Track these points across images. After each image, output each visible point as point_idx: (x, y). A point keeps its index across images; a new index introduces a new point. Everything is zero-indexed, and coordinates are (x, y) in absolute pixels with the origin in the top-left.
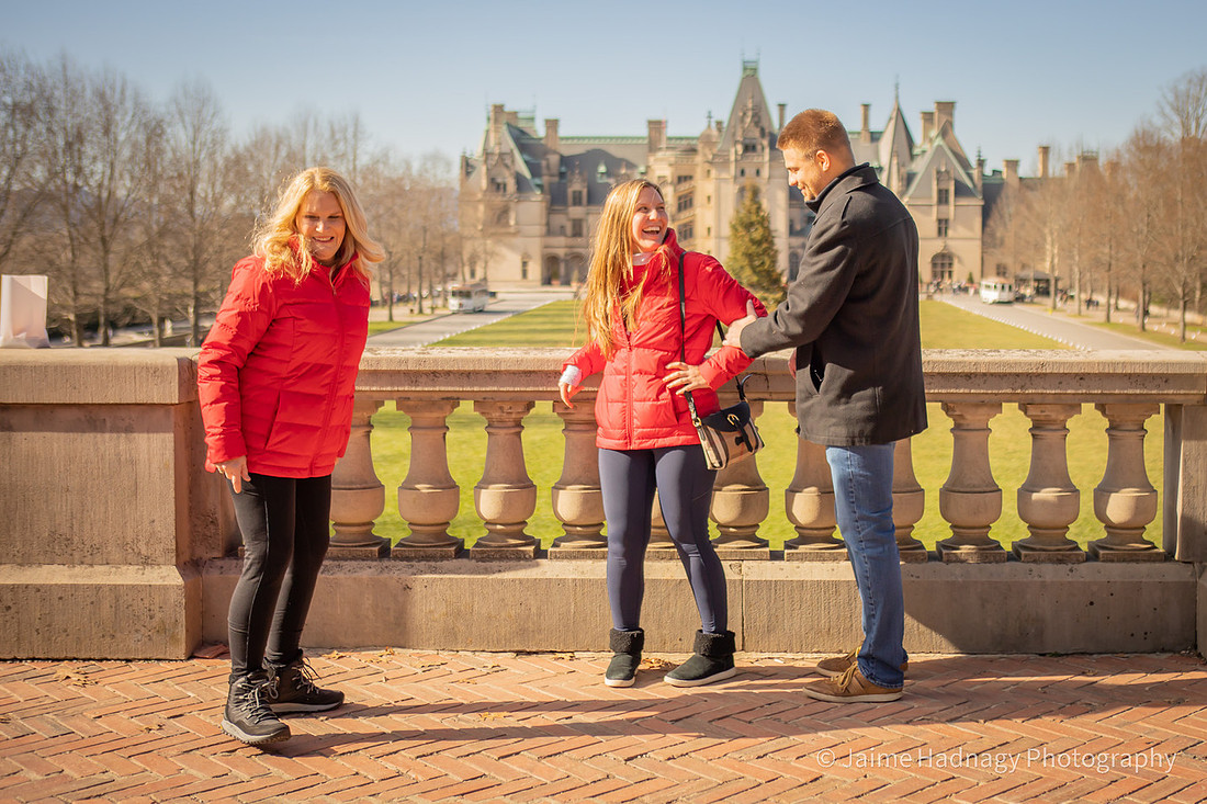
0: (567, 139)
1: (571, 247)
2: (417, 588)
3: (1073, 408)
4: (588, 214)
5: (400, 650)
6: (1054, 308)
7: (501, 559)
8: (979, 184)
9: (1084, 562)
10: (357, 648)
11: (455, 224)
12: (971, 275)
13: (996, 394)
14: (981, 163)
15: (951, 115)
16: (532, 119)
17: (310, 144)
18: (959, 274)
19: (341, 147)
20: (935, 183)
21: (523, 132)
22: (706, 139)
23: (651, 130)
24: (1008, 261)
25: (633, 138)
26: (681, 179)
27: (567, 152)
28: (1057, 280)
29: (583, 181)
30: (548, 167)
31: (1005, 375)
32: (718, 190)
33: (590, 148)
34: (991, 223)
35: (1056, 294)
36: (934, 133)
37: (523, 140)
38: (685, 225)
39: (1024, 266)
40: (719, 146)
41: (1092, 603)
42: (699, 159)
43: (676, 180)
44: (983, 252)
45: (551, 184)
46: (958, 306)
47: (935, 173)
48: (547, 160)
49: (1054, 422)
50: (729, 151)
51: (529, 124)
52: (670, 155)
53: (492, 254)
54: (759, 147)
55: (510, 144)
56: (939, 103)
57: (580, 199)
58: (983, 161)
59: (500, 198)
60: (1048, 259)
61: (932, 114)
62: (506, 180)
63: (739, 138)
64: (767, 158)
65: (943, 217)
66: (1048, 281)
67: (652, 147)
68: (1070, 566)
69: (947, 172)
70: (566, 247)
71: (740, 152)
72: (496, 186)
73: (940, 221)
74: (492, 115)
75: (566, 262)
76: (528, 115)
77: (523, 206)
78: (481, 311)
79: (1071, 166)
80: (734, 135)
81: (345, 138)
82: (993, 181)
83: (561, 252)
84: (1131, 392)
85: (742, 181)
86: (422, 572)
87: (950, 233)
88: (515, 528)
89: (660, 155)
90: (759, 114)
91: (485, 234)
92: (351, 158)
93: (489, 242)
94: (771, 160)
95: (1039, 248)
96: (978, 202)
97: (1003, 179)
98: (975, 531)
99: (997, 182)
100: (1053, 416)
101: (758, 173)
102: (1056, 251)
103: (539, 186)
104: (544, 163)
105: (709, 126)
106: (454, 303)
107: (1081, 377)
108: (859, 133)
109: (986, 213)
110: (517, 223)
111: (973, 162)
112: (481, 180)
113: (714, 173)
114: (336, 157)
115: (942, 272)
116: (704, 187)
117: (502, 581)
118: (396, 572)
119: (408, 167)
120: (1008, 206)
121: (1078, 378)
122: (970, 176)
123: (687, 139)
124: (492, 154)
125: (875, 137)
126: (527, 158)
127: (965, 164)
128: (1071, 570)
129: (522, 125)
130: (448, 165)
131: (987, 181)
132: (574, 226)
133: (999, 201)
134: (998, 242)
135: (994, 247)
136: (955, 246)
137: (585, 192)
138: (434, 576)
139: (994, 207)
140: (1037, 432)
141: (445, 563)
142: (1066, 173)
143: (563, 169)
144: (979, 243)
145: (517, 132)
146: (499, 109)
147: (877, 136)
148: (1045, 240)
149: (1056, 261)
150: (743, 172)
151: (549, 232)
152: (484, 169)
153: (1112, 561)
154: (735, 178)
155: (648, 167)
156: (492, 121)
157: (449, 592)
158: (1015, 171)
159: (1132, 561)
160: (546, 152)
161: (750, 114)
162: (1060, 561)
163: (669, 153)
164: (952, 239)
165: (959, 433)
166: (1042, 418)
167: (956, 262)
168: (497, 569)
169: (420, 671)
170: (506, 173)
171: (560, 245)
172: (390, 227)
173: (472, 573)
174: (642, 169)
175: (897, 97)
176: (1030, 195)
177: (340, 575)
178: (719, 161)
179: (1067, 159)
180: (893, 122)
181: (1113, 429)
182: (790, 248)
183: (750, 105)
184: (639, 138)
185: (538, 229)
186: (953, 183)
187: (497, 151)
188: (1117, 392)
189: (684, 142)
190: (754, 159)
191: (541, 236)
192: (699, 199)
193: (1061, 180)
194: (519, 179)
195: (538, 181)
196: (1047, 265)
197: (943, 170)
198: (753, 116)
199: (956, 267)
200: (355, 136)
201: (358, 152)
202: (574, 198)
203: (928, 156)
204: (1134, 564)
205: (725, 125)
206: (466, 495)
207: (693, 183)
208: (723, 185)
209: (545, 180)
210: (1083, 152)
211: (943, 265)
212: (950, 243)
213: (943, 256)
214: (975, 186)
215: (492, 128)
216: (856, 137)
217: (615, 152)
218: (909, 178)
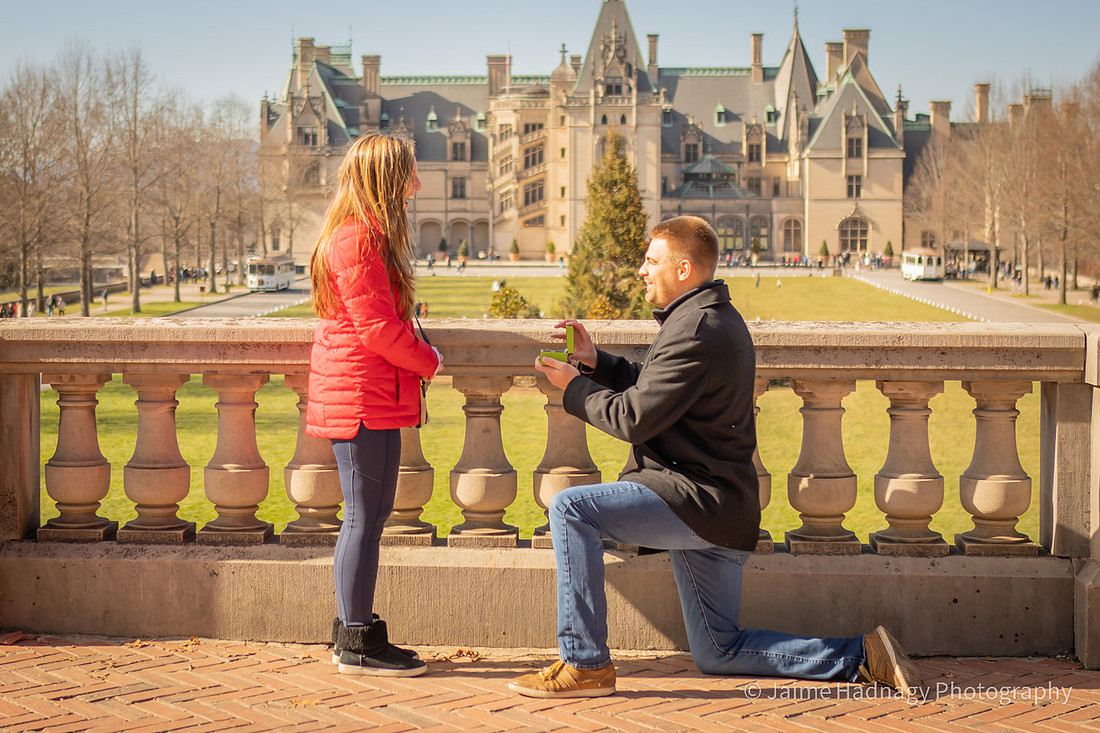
0: (390, 79)
2: (225, 574)
3: (936, 385)
5: (205, 640)
6: (996, 285)
7: (313, 544)
8: (900, 132)
9: (947, 555)
10: (162, 637)
11: (254, 184)
12: (889, 244)
13: (848, 370)
14: (903, 106)
15: (865, 45)
16: (347, 56)
17: (83, 89)
18: (876, 243)
19: (119, 91)
20: (844, 130)
21: (336, 72)
22: (560, 79)
23: (491, 67)
24: (937, 227)
25: (469, 78)
26: (529, 128)
27: (389, 96)
28: (998, 252)
29: (409, 130)
30: (367, 115)
31: (858, 349)
32: (574, 141)
33: (418, 91)
34: (914, 180)
35: (997, 269)
36: (842, 69)
37: (336, 81)
38: (534, 185)
39: (956, 235)
40: (575, 87)
41: (955, 601)
42: (550, 103)
43: (522, 130)
44: (903, 217)
46: (873, 283)
47: (843, 117)
48: (366, 105)
49: (913, 401)
50: (589, 93)
51: (345, 62)
52: (515, 99)
53: (299, 220)
54: (625, 88)
55: (321, 87)
56: (849, 32)
58: (906, 102)
59: (308, 152)
60: (988, 225)
61: (841, 44)
62: (315, 130)
63: (600, 77)
64: (634, 101)
65: (854, 173)
66: (987, 252)
67: (494, 89)
68: (932, 559)
69: (859, 117)
71: (601, 95)
72: (305, 138)
73: (850, 178)
74: (299, 51)
76: (343, 51)
78: (285, 290)
79: (1016, 109)
80: (593, 74)
81: (124, 82)
82: (916, 128)
84: (998, 368)
85: (603, 129)
86: (229, 558)
87: (863, 192)
88: (328, 511)
89: (502, 98)
90: (624, 47)
91: (290, 196)
92: (130, 104)
93: (295, 205)
94: (637, 105)
95: (975, 211)
96: (898, 154)
97: (930, 125)
98: (828, 520)
99: (923, 129)
100: (913, 394)
101: (623, 120)
102: (997, 215)
104: (362, 109)
105: (563, 63)
106: (253, 280)
107: (943, 352)
108: (749, 70)
109: (908, 169)
110: (329, 183)
111: (893, 105)
112: (285, 130)
113: (568, 120)
115: (854, 243)
116: (557, 138)
117: (314, 568)
118: (202, 558)
119: (199, 116)
120: (937, 159)
121: (938, 353)
122: (888, 123)
123: (536, 78)
124: (300, 98)
125: (769, 75)
126: (341, 103)
127: (881, 106)
128: (933, 564)
129: (335, 63)
130: (247, 112)
131: (910, 128)
133: (924, 152)
134: (924, 204)
135: (919, 210)
136: (869, 209)
138: (242, 562)
139: (918, 160)
140: (895, 413)
141: (254, 548)
142: (1009, 117)
143: (385, 116)
144: (899, 205)
145: (330, 72)
146: (307, 44)
147: (772, 73)
148: (983, 200)
149: (997, 226)
150: (604, 120)
152: (289, 116)
153: (979, 555)
154: (595, 125)
155: (488, 113)
156: (299, 59)
157: (258, 578)
158: (946, 116)
159: (1002, 555)
160: (365, 96)
161: (613, 47)
162: (921, 555)
163: (514, 96)
164: (864, 200)
165: (808, 412)
166: (900, 397)
167: (870, 227)
168: (309, 555)
169: (227, 660)
170: (316, 122)
172: (177, 188)
173: (281, 559)
174: (481, 116)
175: (797, 24)
176: (963, 144)
177: (143, 560)
178: (574, 106)
179: (1010, 100)
180: (791, 55)
181: (981, 410)
182: (662, 212)
183: (614, 37)
184: (477, 78)
186: (866, 131)
187: (305, 96)
188: (983, 368)
189: (532, 82)
190: (619, 103)
192: (551, 153)
193: (1004, 125)
194: (332, 129)
195: (354, 132)
196: (987, 232)
197: (854, 114)
198: (617, 50)
199: (871, 235)
200: (135, 78)
203: (835, 98)
204: (1003, 559)
205: (583, 61)
206: (276, 475)
207: (543, 132)
208: (580, 134)
209: (363, 130)
210: (1032, 91)
211: (854, 233)
212: (862, 205)
213: (854, 221)
214: (894, 134)
215: (299, 68)
216: (744, 73)
217: (448, 95)
218: (812, 126)
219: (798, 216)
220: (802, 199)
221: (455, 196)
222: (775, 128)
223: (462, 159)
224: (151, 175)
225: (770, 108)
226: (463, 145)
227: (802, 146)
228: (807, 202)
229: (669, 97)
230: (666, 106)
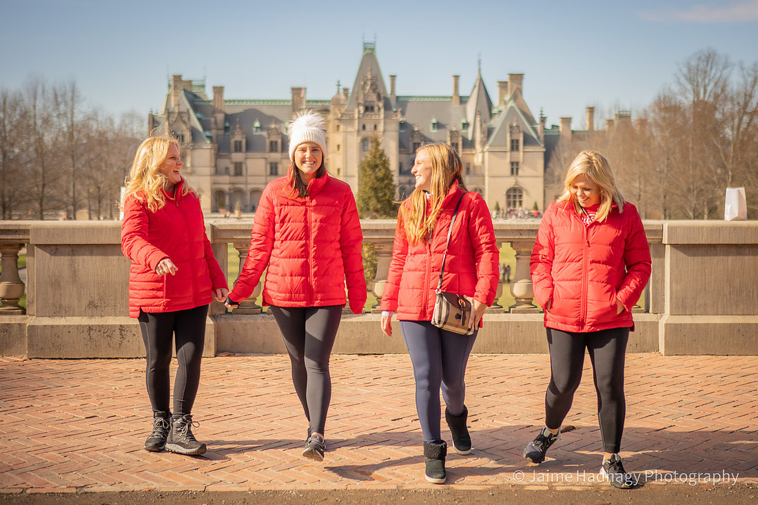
0: (230, 101)
1: (233, 184)
4: (246, 158)
8: (542, 136)
12: (536, 203)
14: (543, 120)
15: (521, 83)
16: (203, 86)
17: (39, 105)
18: (528, 203)
19: (62, 107)
20: (508, 135)
21: (195, 96)
22: (336, 102)
23: (294, 95)
25: (280, 101)
27: (229, 111)
29: (243, 133)
30: (216, 123)
32: (345, 140)
33: (246, 108)
34: (551, 165)
36: (507, 97)
37: (196, 102)
40: (346, 107)
42: (331, 117)
44: (545, 187)
45: (217, 136)
47: (508, 127)
48: (216, 117)
50: (353, 111)
51: (201, 90)
54: (376, 108)
55: (186, 105)
56: (511, 75)
57: (241, 147)
58: (545, 118)
61: (506, 82)
62: (183, 133)
63: (361, 101)
64: (382, 116)
65: (514, 160)
67: (295, 108)
69: (518, 126)
70: (230, 184)
71: (362, 112)
73: (512, 163)
74: (172, 83)
75: (230, 194)
76: (200, 83)
77: (197, 153)
79: (610, 122)
80: (357, 99)
81: (65, 101)
82: (552, 134)
83: (226, 188)
85: (364, 134)
87: (520, 172)
90: (376, 84)
92: (69, 116)
94: (385, 118)
96: (541, 149)
97: (559, 132)
99: (555, 134)
101: (375, 127)
103: (210, 138)
104: (212, 120)
105: (338, 92)
108: (451, 97)
109: (547, 158)
110: (192, 166)
111: (538, 120)
112: (164, 131)
113: (342, 127)
114: (59, 116)
115: (515, 202)
116: (335, 138)
120: (563, 151)
122: (535, 130)
123: (321, 101)
124: (173, 113)
125: (463, 100)
126: (199, 115)
127: (531, 120)
129: (195, 90)
130: (142, 121)
131: (548, 134)
132: (236, 168)
133: (556, 148)
134: (556, 179)
135: (553, 182)
136: (524, 182)
137: (244, 142)
139: (553, 153)
142: (606, 127)
143: (227, 124)
144: (541, 180)
145: (191, 96)
146: (177, 79)
147: (465, 99)
151: (217, 172)
152: (167, 124)
154: (358, 131)
156: (172, 88)
158: (569, 126)
160: (214, 111)
161: (369, 83)
164: (521, 177)
167: (524, 194)
170: (184, 127)
171: (225, 183)
172: (99, 169)
175: (480, 70)
176: (579, 143)
178: (345, 119)
179: (607, 117)
180: (476, 89)
183: (369, 77)
184: (284, 101)
185: (208, 170)
186: (522, 135)
187: (177, 111)
189: (319, 104)
190: (372, 117)
191: (211, 176)
192: (331, 147)
193: (604, 132)
194: (194, 132)
195: (208, 133)
197: (515, 125)
198: (372, 85)
199: (525, 198)
200: (73, 99)
201: (75, 111)
202: (236, 147)
203: (503, 115)
205: (350, 91)
208: (349, 136)
209: (213, 133)
210: (619, 111)
211: (515, 196)
212: (520, 180)
213: (514, 189)
214: (538, 137)
215: (173, 93)
216: (448, 100)
217: (267, 111)
218: (489, 132)
219: (481, 186)
220: (483, 176)
221: (271, 174)
222: (467, 133)
223: (276, 151)
224: (83, 160)
225: (464, 121)
226: (276, 142)
227: (483, 144)
228: (487, 178)
229: (403, 113)
230: (400, 118)
